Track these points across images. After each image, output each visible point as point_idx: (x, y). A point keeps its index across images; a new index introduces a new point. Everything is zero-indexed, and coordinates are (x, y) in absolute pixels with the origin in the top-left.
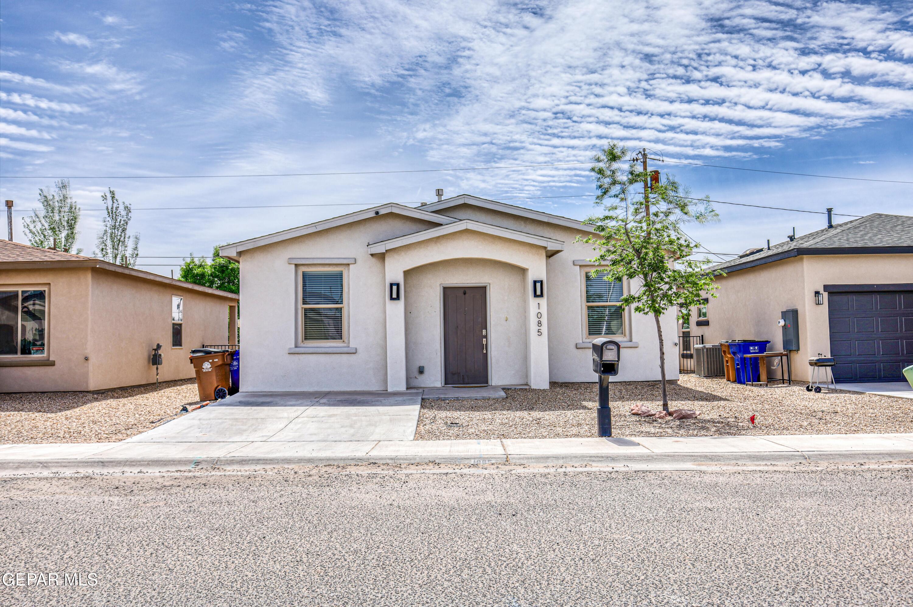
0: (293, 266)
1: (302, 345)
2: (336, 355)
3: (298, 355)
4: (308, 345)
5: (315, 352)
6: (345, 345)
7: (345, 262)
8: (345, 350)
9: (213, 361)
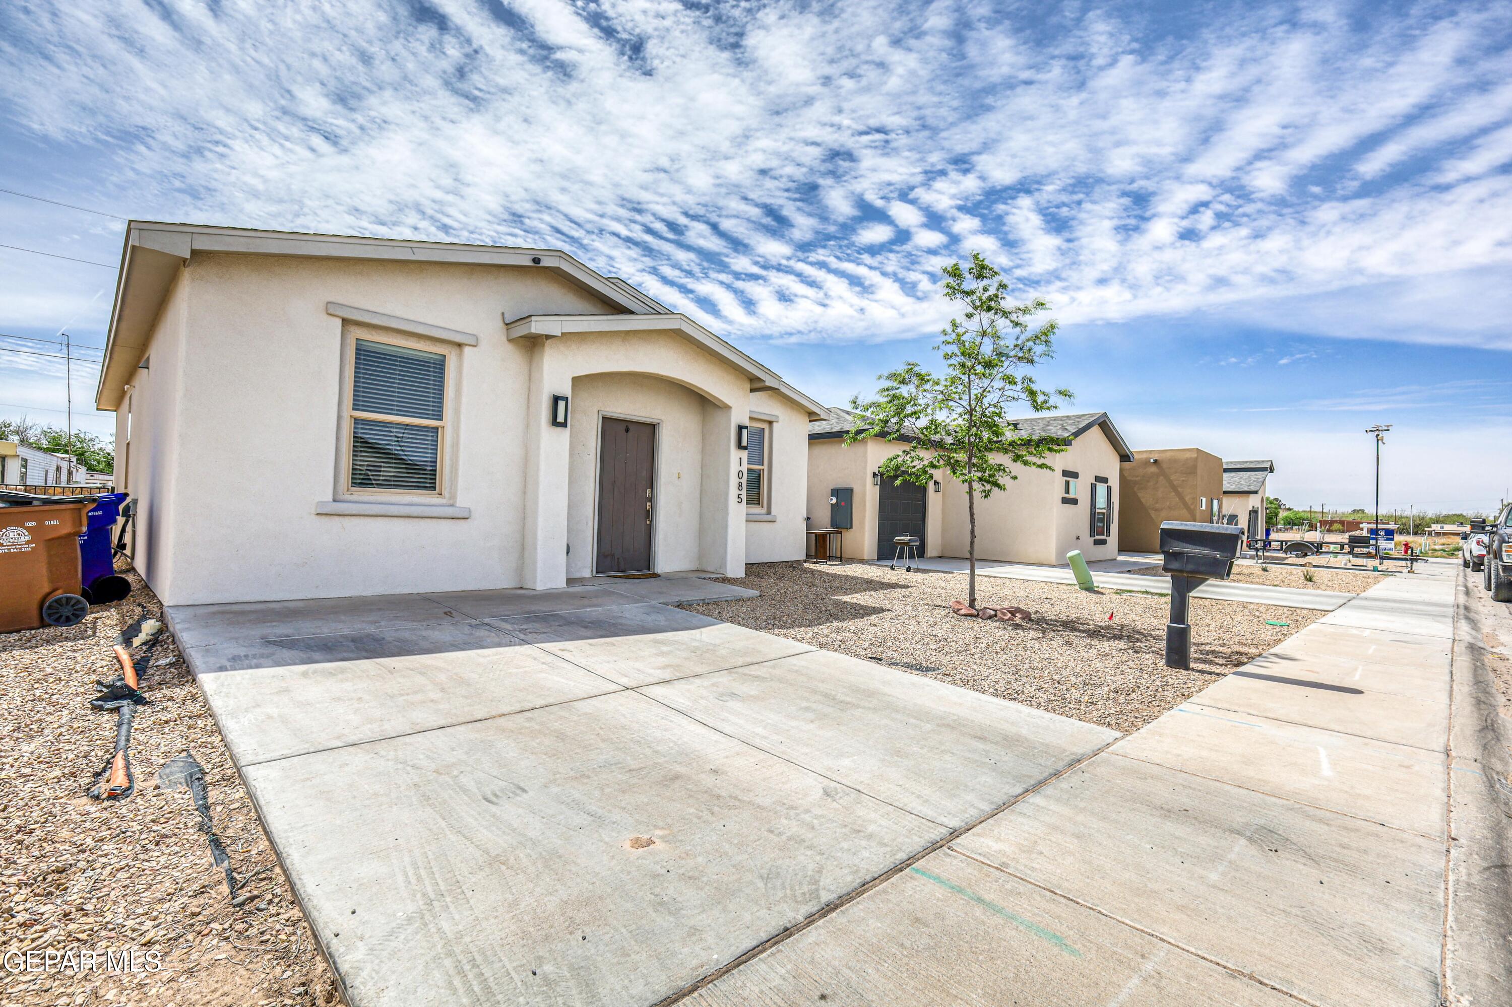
0: (339, 322)
1: (347, 496)
2: (429, 520)
3: (341, 518)
4: (361, 499)
5: (382, 513)
6: (444, 501)
7: (458, 339)
8: (449, 511)
9: (40, 524)
